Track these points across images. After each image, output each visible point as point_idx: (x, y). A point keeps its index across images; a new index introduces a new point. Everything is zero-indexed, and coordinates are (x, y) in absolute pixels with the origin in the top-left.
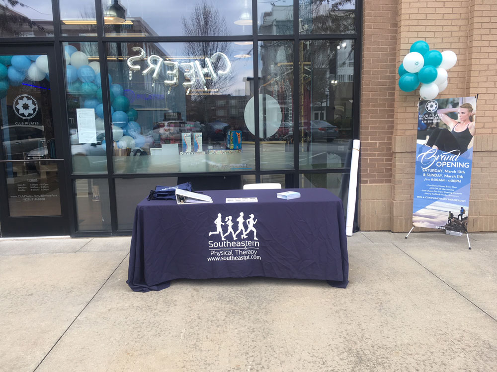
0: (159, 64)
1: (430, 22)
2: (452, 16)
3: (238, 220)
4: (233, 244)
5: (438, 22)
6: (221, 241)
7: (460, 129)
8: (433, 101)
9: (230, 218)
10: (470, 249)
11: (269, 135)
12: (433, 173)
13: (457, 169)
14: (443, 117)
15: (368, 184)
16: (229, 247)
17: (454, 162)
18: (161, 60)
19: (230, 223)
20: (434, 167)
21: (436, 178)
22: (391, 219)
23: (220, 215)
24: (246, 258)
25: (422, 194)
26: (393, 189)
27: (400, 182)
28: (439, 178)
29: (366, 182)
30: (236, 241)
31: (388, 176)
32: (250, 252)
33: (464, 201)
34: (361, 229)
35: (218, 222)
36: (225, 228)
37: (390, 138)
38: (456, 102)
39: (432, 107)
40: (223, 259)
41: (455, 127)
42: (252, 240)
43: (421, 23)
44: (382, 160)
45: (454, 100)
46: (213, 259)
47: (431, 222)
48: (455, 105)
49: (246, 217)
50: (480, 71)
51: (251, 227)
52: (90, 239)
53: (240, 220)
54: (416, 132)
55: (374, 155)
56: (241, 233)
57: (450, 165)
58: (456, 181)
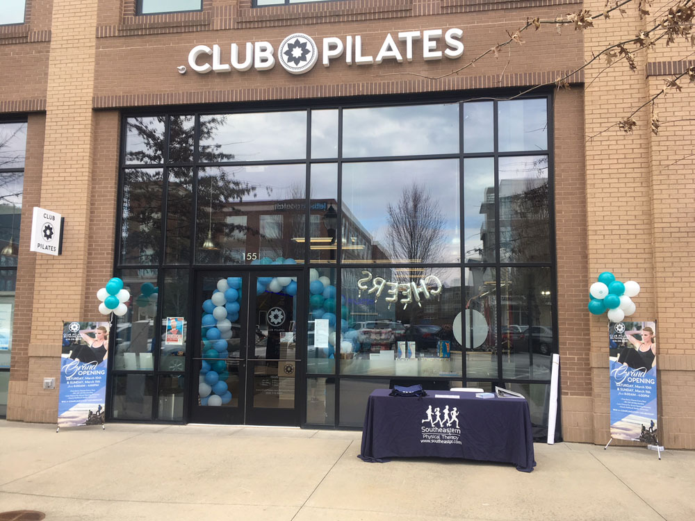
0: (382, 284)
1: (616, 256)
2: (636, 251)
3: (444, 411)
4: (440, 430)
5: (623, 256)
6: (431, 427)
7: (644, 349)
8: (621, 323)
9: (438, 409)
10: (660, 459)
11: (475, 346)
12: (626, 388)
13: (645, 385)
14: (629, 338)
15: (569, 396)
16: (437, 432)
17: (642, 378)
18: (384, 281)
19: (438, 414)
20: (626, 382)
21: (629, 392)
22: (593, 431)
23: (430, 407)
24: (450, 442)
25: (618, 407)
26: (592, 401)
27: (599, 396)
28: (630, 392)
29: (567, 394)
30: (442, 428)
31: (588, 390)
32: (453, 437)
33: (653, 414)
34: (564, 439)
35: (429, 412)
36: (434, 417)
37: (588, 354)
38: (639, 325)
39: (620, 328)
40: (433, 441)
41: (641, 347)
42: (455, 428)
43: (607, 256)
44: (581, 374)
45: (637, 324)
46: (425, 441)
47: (627, 435)
48: (639, 328)
49: (450, 410)
50: (666, 298)
51: (454, 418)
52: (316, 431)
53: (446, 411)
54: (608, 350)
55: (574, 369)
56: (447, 422)
57: (639, 381)
58: (645, 396)
